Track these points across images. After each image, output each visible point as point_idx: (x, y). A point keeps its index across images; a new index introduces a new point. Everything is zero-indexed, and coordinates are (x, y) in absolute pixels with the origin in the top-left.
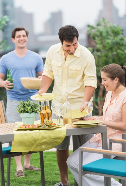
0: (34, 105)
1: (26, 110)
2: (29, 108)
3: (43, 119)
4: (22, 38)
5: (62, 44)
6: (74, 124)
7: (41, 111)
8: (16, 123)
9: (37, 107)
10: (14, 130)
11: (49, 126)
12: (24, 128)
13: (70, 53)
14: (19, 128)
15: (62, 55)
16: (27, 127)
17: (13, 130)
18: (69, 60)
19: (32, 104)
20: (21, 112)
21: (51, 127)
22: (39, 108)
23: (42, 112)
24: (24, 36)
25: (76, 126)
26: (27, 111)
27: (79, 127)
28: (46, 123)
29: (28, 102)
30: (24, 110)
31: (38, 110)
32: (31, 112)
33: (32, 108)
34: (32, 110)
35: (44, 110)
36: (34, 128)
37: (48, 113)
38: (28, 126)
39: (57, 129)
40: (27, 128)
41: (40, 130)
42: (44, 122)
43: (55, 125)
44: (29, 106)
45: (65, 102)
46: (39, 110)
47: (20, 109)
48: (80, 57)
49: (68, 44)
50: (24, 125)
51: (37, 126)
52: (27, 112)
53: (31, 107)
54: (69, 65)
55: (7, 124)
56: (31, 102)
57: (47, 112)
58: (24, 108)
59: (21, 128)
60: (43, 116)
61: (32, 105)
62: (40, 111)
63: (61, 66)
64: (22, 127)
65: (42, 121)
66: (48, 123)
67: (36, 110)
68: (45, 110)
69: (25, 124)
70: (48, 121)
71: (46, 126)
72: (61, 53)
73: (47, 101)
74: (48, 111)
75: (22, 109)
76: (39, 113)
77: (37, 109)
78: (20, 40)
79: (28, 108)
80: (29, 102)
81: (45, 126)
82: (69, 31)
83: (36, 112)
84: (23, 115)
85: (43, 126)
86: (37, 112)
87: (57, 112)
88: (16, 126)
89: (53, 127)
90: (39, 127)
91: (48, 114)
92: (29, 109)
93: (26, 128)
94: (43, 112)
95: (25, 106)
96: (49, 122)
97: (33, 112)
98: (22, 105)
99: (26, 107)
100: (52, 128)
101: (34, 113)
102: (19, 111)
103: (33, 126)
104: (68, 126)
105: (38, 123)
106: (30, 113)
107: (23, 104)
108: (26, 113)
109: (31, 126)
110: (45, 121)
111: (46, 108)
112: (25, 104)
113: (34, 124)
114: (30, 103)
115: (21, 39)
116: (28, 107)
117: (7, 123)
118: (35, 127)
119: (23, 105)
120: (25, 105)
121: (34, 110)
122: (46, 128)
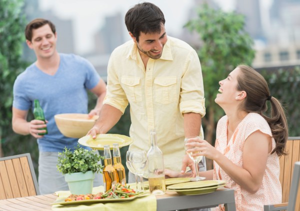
0: (90, 157)
1: (75, 167)
2: (82, 162)
3: (109, 183)
4: (45, 41)
5: (138, 40)
6: (170, 189)
7: (105, 167)
8: (57, 193)
9: (97, 161)
10: (54, 206)
11: (121, 195)
12: (73, 201)
13: (154, 55)
14: (64, 202)
15: (138, 61)
16: (79, 199)
17: (51, 205)
18: (151, 70)
19: (88, 155)
20: (66, 171)
21: (126, 197)
22: (100, 163)
23: (106, 170)
24: (48, 36)
25: (174, 192)
26: (77, 168)
27: (181, 194)
28: (116, 189)
29: (78, 151)
30: (72, 167)
31: (99, 166)
32: (85, 170)
33: (86, 162)
34: (87, 165)
35: (111, 165)
36: (94, 200)
37: (118, 170)
38: (80, 197)
39: (139, 201)
40: (80, 201)
41: (104, 202)
42: (110, 188)
43: (134, 192)
44: (81, 159)
45: (152, 147)
46: (101, 165)
47: (64, 165)
48: (172, 59)
49: (151, 38)
50: (72, 196)
51: (98, 196)
52: (78, 171)
53: (85, 160)
54: (154, 79)
55: (38, 196)
56: (86, 150)
57: (116, 170)
58: (71, 163)
59: (68, 202)
60: (110, 177)
61: (88, 157)
62: (102, 168)
63: (138, 83)
64: (69, 199)
65: (108, 187)
66: (120, 189)
67: (94, 166)
68: (113, 164)
69: (75, 194)
70: (120, 184)
71: (117, 195)
72: (135, 59)
73: (115, 149)
74: (119, 166)
75: (67, 165)
76: (101, 170)
77: (96, 165)
78: (41, 45)
79: (79, 163)
80: (81, 151)
81: (115, 194)
82: (146, 13)
83: (95, 170)
84: (70, 177)
85: (110, 195)
86: (98, 169)
87: (135, 167)
88: (58, 199)
89: (130, 196)
90: (102, 198)
91: (118, 172)
92: (81, 164)
93: (77, 201)
94: (109, 168)
95: (73, 160)
96: (122, 187)
97: (89, 170)
98: (68, 158)
99: (75, 160)
100: (128, 198)
101: (90, 172)
102: (62, 169)
103: (92, 197)
104: (159, 193)
105: (100, 190)
106: (84, 173)
107: (69, 155)
108: (75, 172)
109: (86, 197)
110: (113, 186)
111: (114, 162)
112: (73, 156)
113: (93, 194)
114: (82, 153)
115: (43, 44)
116: (79, 161)
117: (40, 194)
118: (94, 198)
119: (70, 158)
120: (73, 158)
121: (90, 167)
122: (117, 198)
